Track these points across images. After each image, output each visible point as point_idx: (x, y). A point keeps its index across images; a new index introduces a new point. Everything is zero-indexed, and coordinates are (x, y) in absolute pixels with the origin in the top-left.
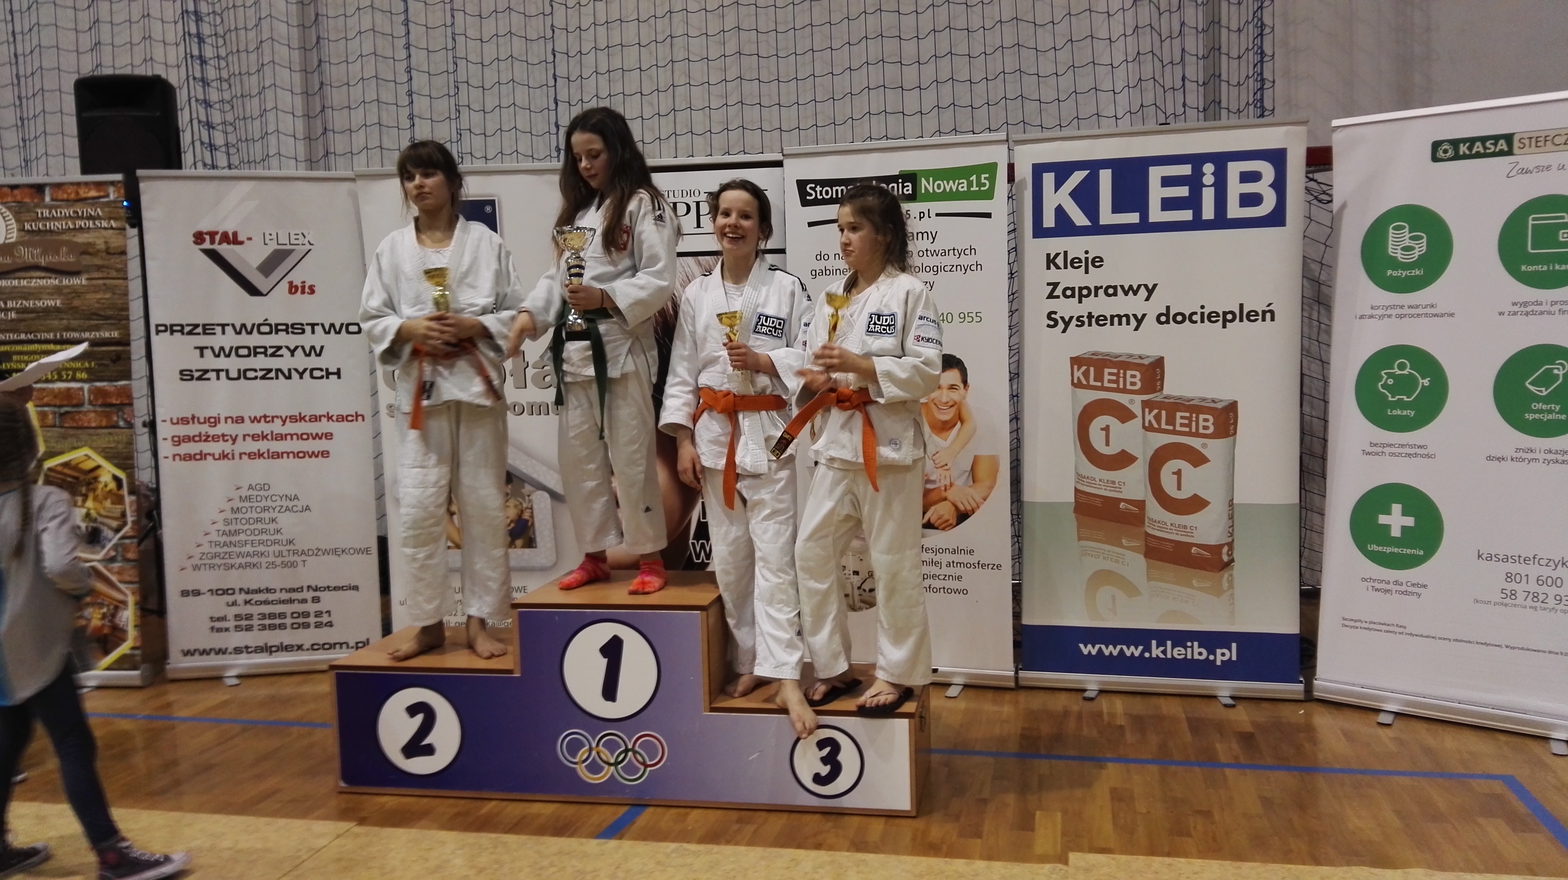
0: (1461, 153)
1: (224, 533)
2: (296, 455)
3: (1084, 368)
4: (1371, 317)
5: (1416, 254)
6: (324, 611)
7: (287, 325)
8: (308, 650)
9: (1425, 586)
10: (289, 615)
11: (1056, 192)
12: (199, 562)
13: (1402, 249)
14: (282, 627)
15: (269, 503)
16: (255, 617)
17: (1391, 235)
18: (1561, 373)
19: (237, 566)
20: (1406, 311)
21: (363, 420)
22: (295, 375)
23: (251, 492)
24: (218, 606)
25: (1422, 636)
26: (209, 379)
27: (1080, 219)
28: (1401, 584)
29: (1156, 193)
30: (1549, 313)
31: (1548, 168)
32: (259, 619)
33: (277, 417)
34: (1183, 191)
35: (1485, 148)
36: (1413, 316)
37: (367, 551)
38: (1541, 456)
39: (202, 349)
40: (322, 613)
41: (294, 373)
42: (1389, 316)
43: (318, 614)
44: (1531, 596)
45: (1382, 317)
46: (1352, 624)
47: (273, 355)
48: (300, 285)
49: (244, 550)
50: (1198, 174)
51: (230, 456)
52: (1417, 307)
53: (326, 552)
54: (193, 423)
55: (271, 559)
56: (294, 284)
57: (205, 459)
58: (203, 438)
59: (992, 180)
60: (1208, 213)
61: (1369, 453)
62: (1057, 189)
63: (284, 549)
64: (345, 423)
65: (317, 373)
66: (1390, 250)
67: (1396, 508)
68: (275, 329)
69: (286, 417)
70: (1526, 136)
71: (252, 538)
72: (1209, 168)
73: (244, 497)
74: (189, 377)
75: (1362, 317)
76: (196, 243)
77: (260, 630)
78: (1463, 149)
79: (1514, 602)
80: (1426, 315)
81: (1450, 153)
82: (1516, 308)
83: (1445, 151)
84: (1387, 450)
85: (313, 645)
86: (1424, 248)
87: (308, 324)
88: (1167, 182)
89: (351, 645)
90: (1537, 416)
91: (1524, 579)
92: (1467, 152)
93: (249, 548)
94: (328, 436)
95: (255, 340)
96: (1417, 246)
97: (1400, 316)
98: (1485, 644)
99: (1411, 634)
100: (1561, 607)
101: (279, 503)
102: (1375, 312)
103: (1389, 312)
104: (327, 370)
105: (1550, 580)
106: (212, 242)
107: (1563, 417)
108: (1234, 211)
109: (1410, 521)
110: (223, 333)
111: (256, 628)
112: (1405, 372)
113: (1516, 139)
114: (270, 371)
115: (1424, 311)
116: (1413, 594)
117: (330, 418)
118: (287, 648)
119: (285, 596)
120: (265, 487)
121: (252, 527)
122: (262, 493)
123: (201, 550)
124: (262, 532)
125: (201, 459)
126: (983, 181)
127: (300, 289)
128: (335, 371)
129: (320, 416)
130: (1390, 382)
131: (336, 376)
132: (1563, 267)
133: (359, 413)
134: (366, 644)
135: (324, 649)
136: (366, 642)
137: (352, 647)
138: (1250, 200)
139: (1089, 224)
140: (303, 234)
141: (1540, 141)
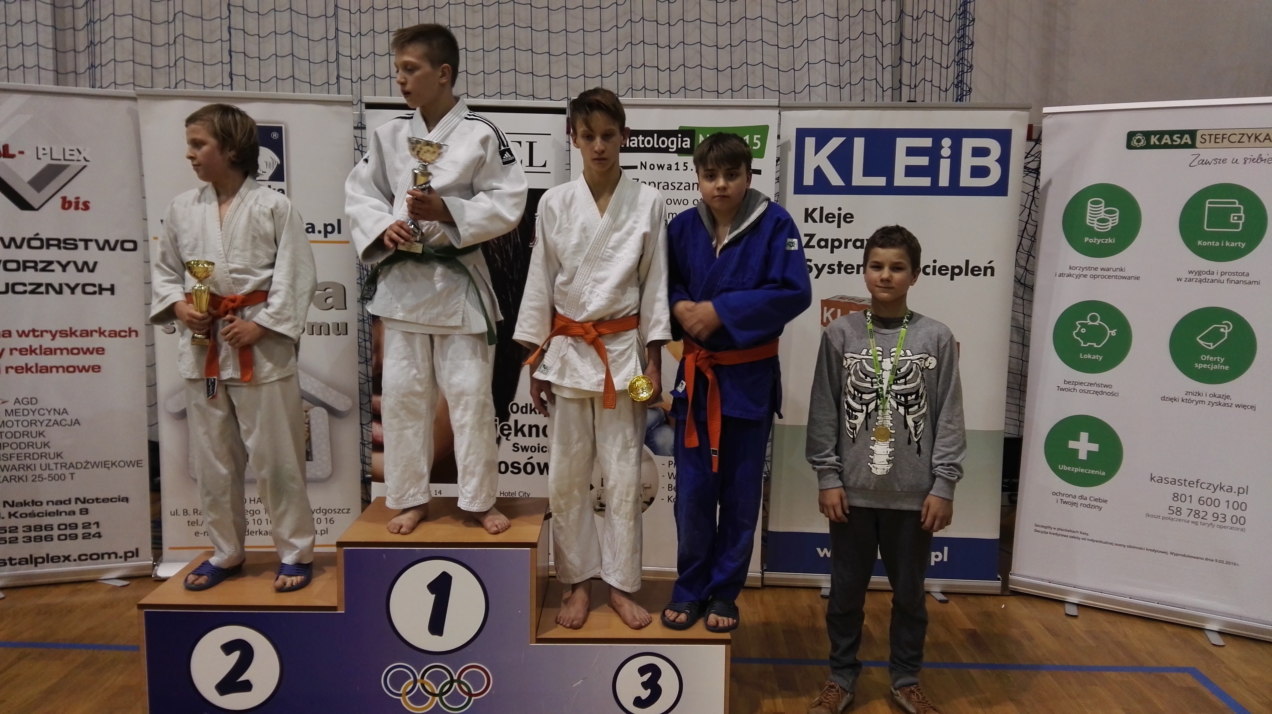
0: (1152, 143)
2: (66, 369)
3: (832, 310)
4: (1070, 275)
5: (1110, 225)
6: (92, 522)
7: (59, 240)
8: (75, 560)
9: (1105, 501)
10: (55, 527)
11: (816, 155)
13: (1098, 221)
14: (49, 538)
15: (37, 417)
16: (20, 529)
17: (1089, 208)
18: (1227, 331)
19: (1, 479)
20: (1099, 272)
21: (137, 336)
22: (66, 290)
23: (17, 406)
25: (1100, 542)
27: (835, 179)
28: (1086, 499)
29: (902, 161)
30: (1219, 281)
31: (1224, 161)
32: (24, 531)
33: (46, 331)
34: (924, 161)
35: (1172, 140)
36: (1105, 277)
37: (138, 463)
38: (1207, 399)
40: (90, 524)
42: (1085, 276)
43: (87, 525)
44: (1193, 513)
45: (1078, 276)
46: (1043, 529)
47: (44, 270)
48: (73, 200)
49: (9, 463)
50: (937, 146)
52: (1108, 270)
53: (96, 465)
55: (38, 472)
56: (68, 199)
59: (763, 140)
60: (944, 180)
61: (1063, 389)
62: (817, 152)
63: (51, 462)
64: (118, 338)
65: (89, 289)
66: (1088, 221)
67: (1084, 436)
68: (47, 244)
69: (56, 332)
70: (1206, 133)
71: (18, 451)
72: (946, 142)
73: (9, 411)
75: (1061, 275)
77: (24, 542)
78: (1154, 140)
79: (1179, 517)
80: (1116, 277)
81: (1143, 143)
82: (1192, 276)
83: (1139, 141)
84: (1078, 387)
85: (80, 556)
86: (1117, 221)
87: (81, 240)
88: (911, 152)
89: (119, 555)
90: (1205, 366)
91: (1188, 499)
92: (1157, 143)
93: (15, 462)
94: (100, 351)
95: (25, 254)
96: (1110, 219)
97: (1094, 277)
98: (1154, 550)
99: (1092, 540)
100: (1218, 522)
101: (47, 416)
102: (1072, 272)
103: (1085, 272)
104: (100, 285)
105: (1209, 501)
107: (1227, 368)
108: (966, 180)
109: (1095, 447)
111: (20, 540)
112: (1096, 323)
113: (1199, 135)
114: (39, 285)
115: (1114, 273)
116: (1095, 507)
117: (101, 333)
118: (54, 559)
119: (52, 508)
120: (32, 400)
121: (18, 441)
122: (29, 407)
124: (28, 445)
126: (755, 141)
127: (73, 205)
128: (109, 287)
129: (92, 332)
130: (1083, 331)
131: (109, 292)
132: (1233, 244)
133: (132, 329)
134: (136, 553)
135: (91, 559)
136: (135, 551)
137: (121, 557)
138: (980, 172)
139: (842, 184)
140: (78, 150)
141: (1218, 138)
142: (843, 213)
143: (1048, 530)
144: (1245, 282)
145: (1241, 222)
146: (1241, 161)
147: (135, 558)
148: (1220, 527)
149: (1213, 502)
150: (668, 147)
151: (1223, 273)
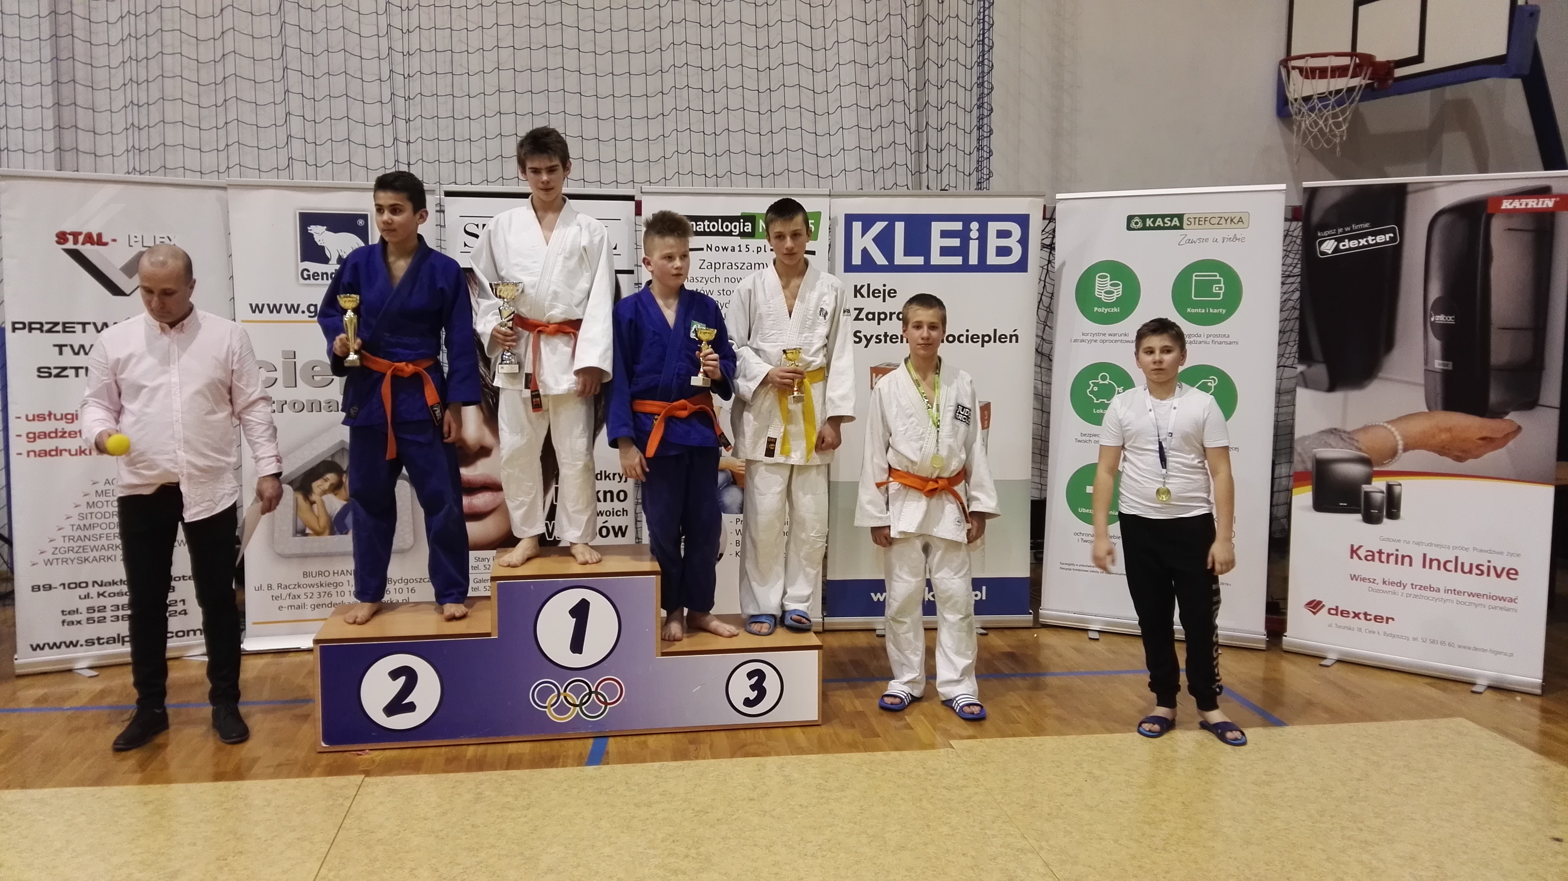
0: (1148, 225)
1: (79, 527)
4: (1083, 341)
5: (1115, 296)
6: (179, 600)
11: (862, 237)
12: (51, 557)
13: (1105, 293)
16: (109, 608)
17: (1097, 281)
18: (1211, 385)
19: (90, 560)
20: (1107, 338)
23: (108, 486)
24: (72, 599)
26: (67, 376)
27: (880, 259)
29: (937, 242)
30: (1205, 343)
31: (1206, 240)
32: (112, 610)
34: (956, 242)
35: (1164, 223)
36: (1112, 341)
39: (60, 347)
42: (1096, 341)
45: (1090, 341)
46: (1067, 567)
49: (98, 543)
50: (967, 229)
52: (1115, 335)
54: (50, 419)
57: (61, 455)
58: (60, 434)
59: (816, 225)
60: (973, 260)
61: (1079, 441)
62: (864, 233)
70: (1191, 216)
71: (108, 531)
72: (975, 226)
73: (100, 492)
74: (47, 375)
75: (1075, 341)
76: (58, 243)
77: (112, 621)
78: (1149, 222)
80: (1122, 341)
81: (1140, 225)
83: (1137, 223)
88: (945, 234)
92: (1152, 225)
93: (104, 541)
97: (1103, 341)
102: (1085, 338)
103: (1095, 338)
106: (76, 242)
108: (992, 259)
110: (84, 331)
111: (108, 619)
112: (1106, 382)
113: (1185, 218)
115: (1120, 338)
121: (107, 521)
123: (54, 544)
125: (57, 455)
126: (810, 225)
130: (1096, 389)
132: (1216, 311)
138: (1003, 251)
139: (886, 263)
140: (168, 237)
141: (1201, 221)
142: (887, 289)
143: (1071, 567)
144: (1226, 343)
145: (1222, 292)
146: (1220, 240)
150: (731, 230)
151: (1209, 336)
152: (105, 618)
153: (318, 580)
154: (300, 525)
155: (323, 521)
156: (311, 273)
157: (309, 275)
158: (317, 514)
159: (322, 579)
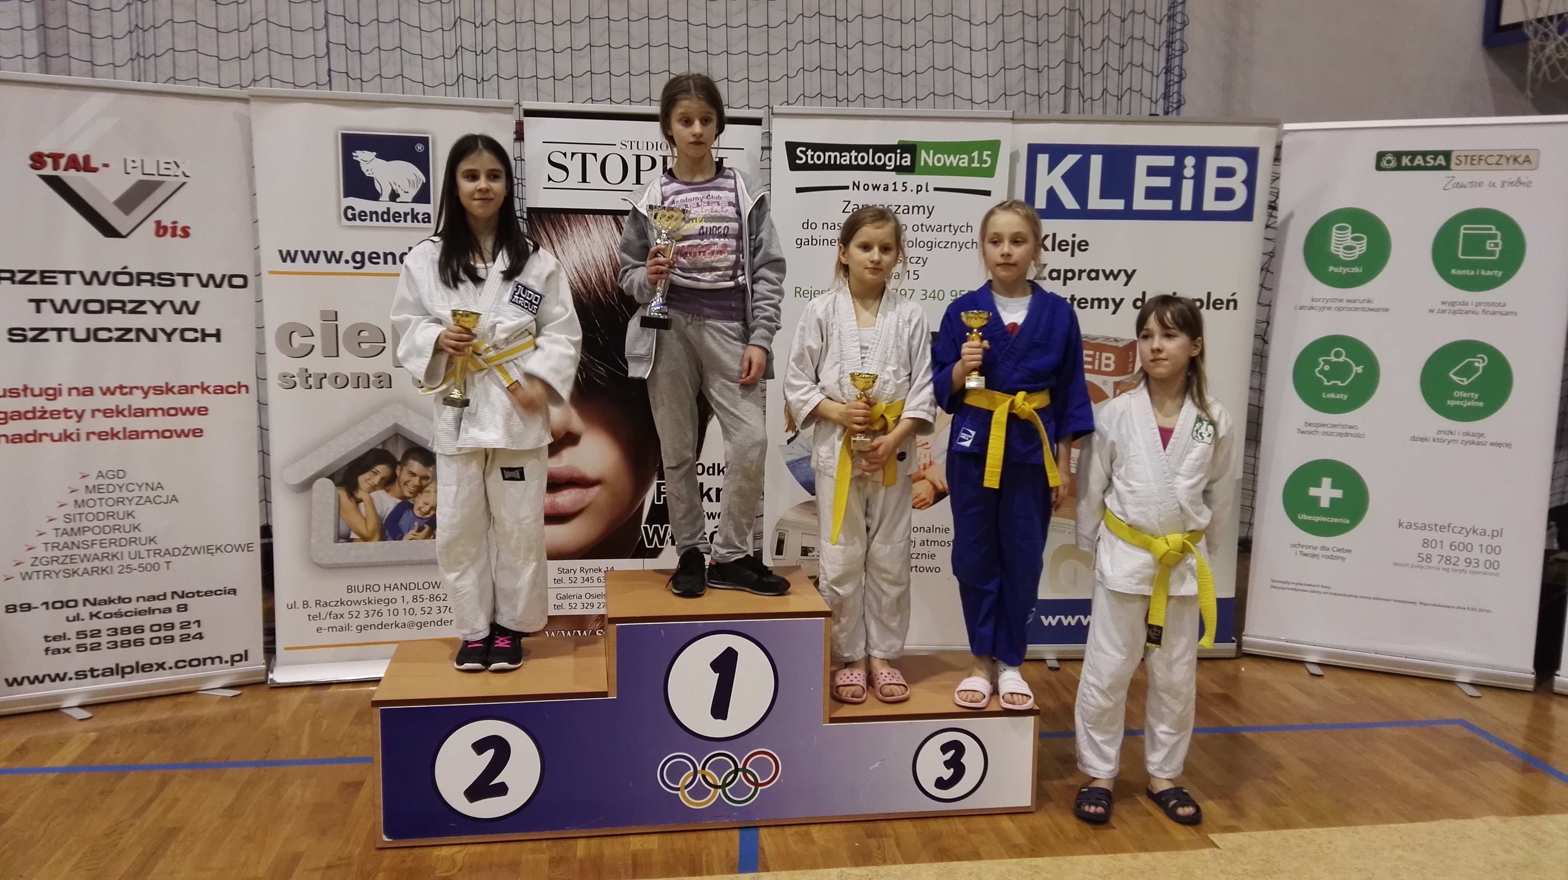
0: (1403, 164)
1: (65, 532)
2: (161, 434)
4: (1311, 308)
5: (1357, 253)
6: (192, 621)
7: (151, 274)
8: (171, 668)
9: (1349, 551)
10: (147, 629)
11: (1048, 174)
12: (30, 569)
13: (1344, 248)
14: (139, 643)
15: (125, 494)
16: (104, 633)
17: (1333, 234)
18: (1481, 365)
19: (80, 572)
20: (1345, 304)
21: (247, 392)
22: (161, 336)
23: (101, 481)
24: (56, 622)
25: (1344, 595)
26: (46, 340)
27: (1070, 202)
28: (1328, 549)
29: (1142, 182)
30: (1474, 312)
31: (1480, 184)
32: (109, 635)
33: (137, 388)
34: (1164, 182)
35: (1426, 162)
36: (1351, 309)
38: (1460, 438)
39: (38, 302)
40: (189, 623)
41: (161, 335)
42: (1329, 308)
43: (186, 625)
44: (1444, 559)
45: (1322, 309)
46: (1280, 585)
47: (133, 311)
48: (169, 225)
49: (90, 552)
50: (1180, 165)
51: (74, 437)
52: (1355, 301)
53: (197, 550)
54: (25, 396)
55: (126, 561)
57: (41, 441)
58: (38, 414)
59: (994, 157)
60: (1186, 204)
61: (1303, 432)
62: (1050, 171)
63: (142, 549)
64: (226, 395)
65: (189, 335)
66: (1333, 248)
67: (1326, 482)
68: (137, 279)
69: (149, 388)
70: (1462, 154)
71: (102, 536)
72: (1190, 161)
73: (91, 487)
74: (20, 338)
76: (33, 167)
77: (109, 648)
78: (1405, 161)
79: (1429, 565)
80: (1363, 309)
81: (1393, 164)
82: (1445, 307)
83: (1389, 162)
84: (1321, 429)
85: (177, 662)
86: (1364, 248)
88: (1153, 171)
89: (224, 660)
90: (1458, 403)
91: (1439, 544)
92: (1409, 164)
93: (97, 550)
94: (202, 411)
95: (110, 292)
96: (1358, 246)
97: (1339, 309)
98: (1402, 601)
99: (1335, 594)
100: (1471, 568)
101: (137, 493)
102: (1314, 304)
103: (1329, 305)
104: (203, 330)
105: (1461, 545)
106: (56, 167)
107: (1481, 404)
108: (1210, 204)
109: (1338, 494)
110: (68, 282)
111: (104, 646)
112: (1341, 360)
113: (1454, 155)
114: (128, 331)
115: (1362, 305)
116: (1338, 558)
117: (204, 389)
118: (145, 668)
119: (144, 605)
120: (119, 474)
121: (101, 524)
122: (115, 481)
123: (33, 553)
124: (114, 529)
125: (35, 441)
126: (985, 158)
127: (170, 231)
128: (214, 332)
129: (192, 387)
130: (1327, 368)
131: (214, 339)
132: (1488, 273)
133: (242, 384)
134: (244, 657)
135: (191, 666)
136: (243, 654)
137: (227, 662)
138: (1224, 194)
139: (1078, 207)
140: (175, 163)
141: (1475, 159)
142: (1077, 241)
143: (1285, 585)
144: (1501, 313)
145: (1498, 249)
146: (1498, 184)
147: (243, 662)
148: (1473, 572)
149: (1465, 547)
150: (885, 165)
151: (1478, 304)
152: (99, 644)
153: (364, 596)
154: (343, 528)
155: (372, 524)
156: (357, 212)
157: (354, 215)
158: (364, 514)
159: (371, 595)
